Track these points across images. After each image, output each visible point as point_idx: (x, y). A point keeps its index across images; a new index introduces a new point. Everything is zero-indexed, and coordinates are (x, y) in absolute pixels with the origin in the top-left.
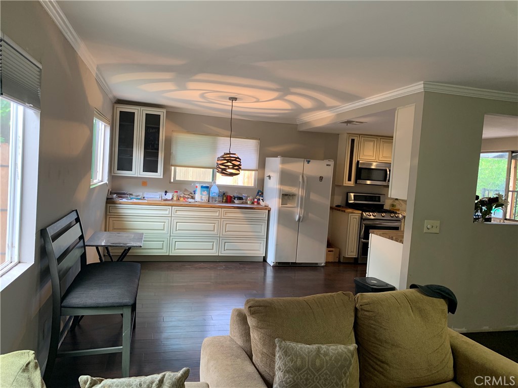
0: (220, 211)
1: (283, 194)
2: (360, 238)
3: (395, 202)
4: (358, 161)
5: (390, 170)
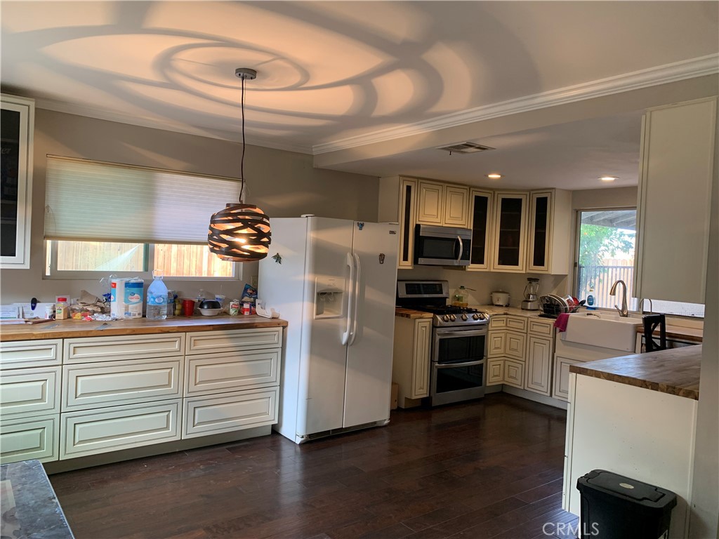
0: (183, 339)
1: (318, 294)
2: (432, 361)
3: (459, 293)
4: (416, 225)
5: (462, 240)
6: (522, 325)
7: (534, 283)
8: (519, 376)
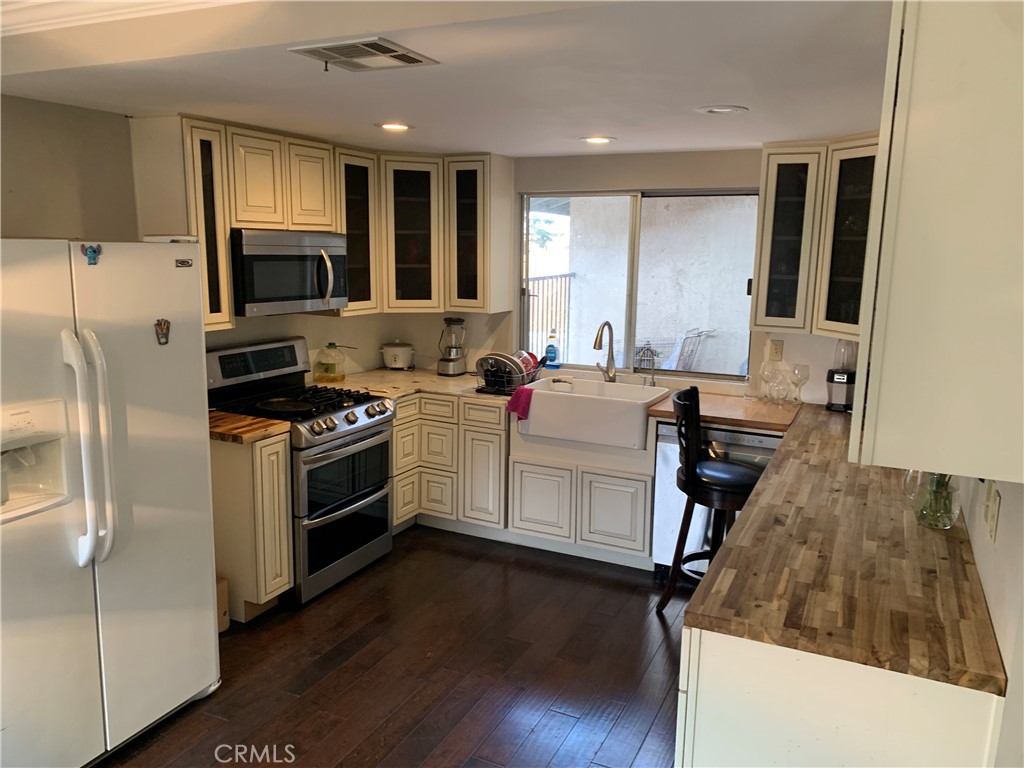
2: (294, 517)
3: (327, 356)
4: (232, 230)
5: (330, 256)
6: (449, 409)
7: (455, 328)
8: (447, 499)
